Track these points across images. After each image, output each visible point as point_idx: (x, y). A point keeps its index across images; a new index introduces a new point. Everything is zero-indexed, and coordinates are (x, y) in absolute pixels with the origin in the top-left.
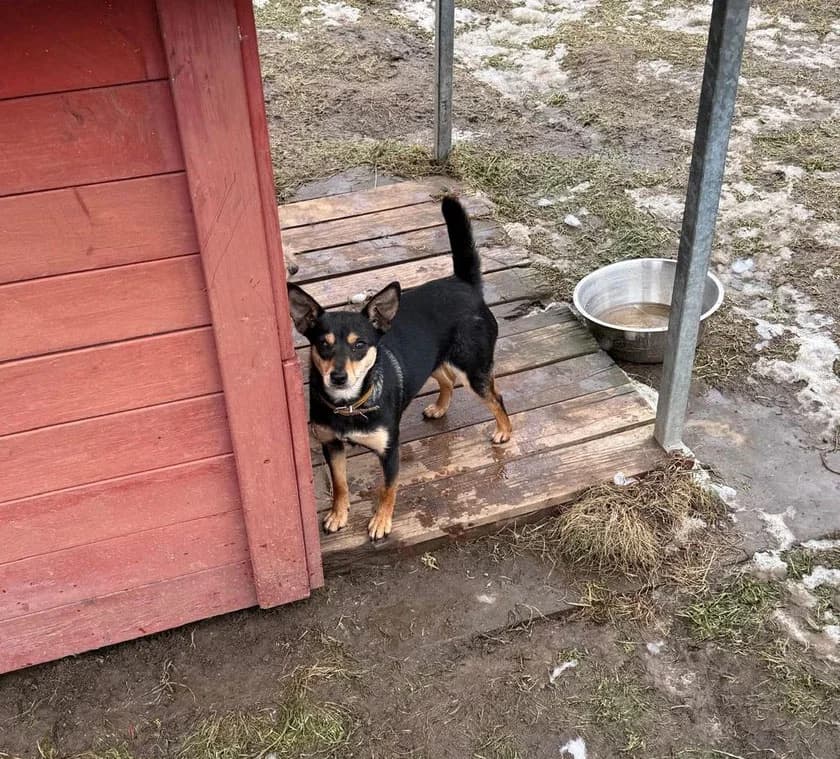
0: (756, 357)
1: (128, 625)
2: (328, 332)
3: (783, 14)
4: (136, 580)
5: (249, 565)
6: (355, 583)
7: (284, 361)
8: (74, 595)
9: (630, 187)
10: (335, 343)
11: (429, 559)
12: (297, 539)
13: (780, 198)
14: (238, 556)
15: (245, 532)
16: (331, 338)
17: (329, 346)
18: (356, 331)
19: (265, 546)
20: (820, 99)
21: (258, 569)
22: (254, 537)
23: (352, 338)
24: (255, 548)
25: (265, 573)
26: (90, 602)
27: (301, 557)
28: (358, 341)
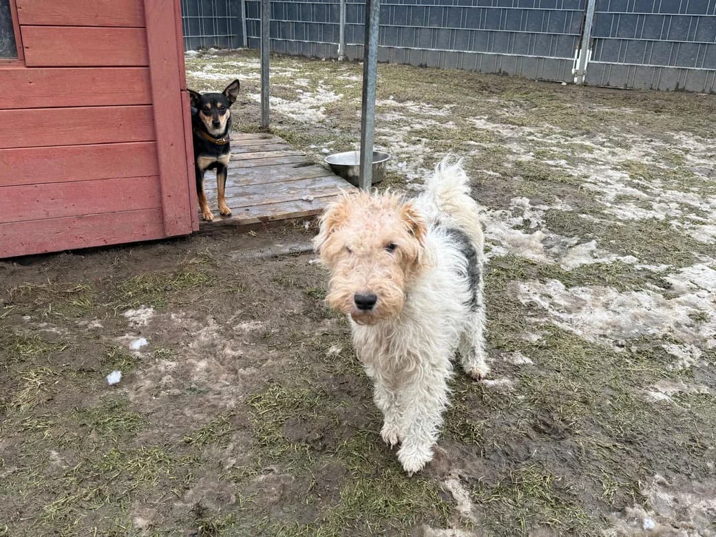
0: (406, 183)
1: (99, 236)
2: (207, 103)
3: (423, 102)
4: (103, 209)
5: (161, 210)
6: (215, 240)
7: (182, 90)
8: (72, 210)
9: (353, 142)
10: (212, 108)
11: (253, 233)
12: (186, 195)
13: (419, 147)
14: (157, 205)
15: (160, 191)
16: (209, 105)
17: (208, 109)
18: (221, 102)
19: (170, 196)
20: (438, 123)
21: (167, 210)
22: (165, 189)
23: (219, 105)
24: (165, 196)
25: (170, 214)
26: (80, 217)
27: (187, 207)
28: (222, 106)
